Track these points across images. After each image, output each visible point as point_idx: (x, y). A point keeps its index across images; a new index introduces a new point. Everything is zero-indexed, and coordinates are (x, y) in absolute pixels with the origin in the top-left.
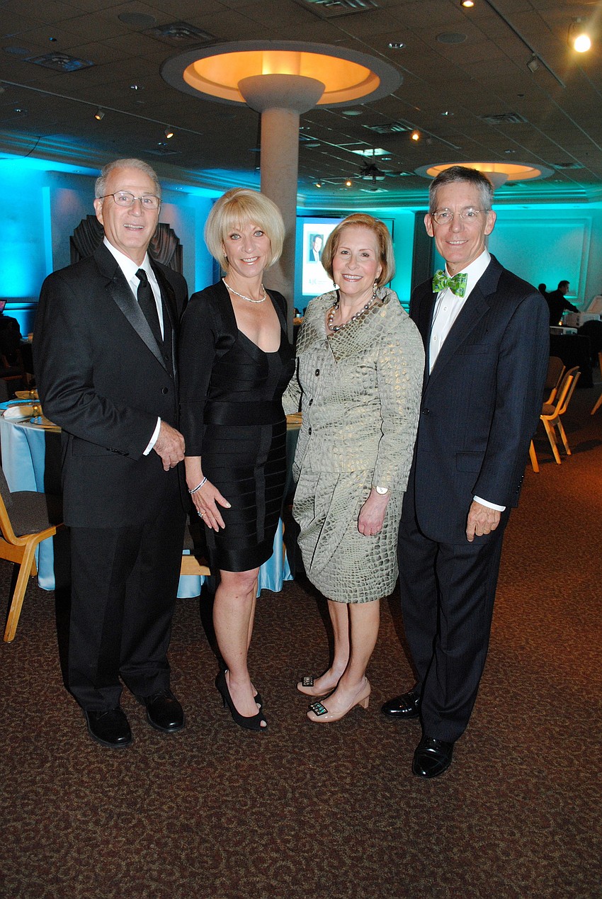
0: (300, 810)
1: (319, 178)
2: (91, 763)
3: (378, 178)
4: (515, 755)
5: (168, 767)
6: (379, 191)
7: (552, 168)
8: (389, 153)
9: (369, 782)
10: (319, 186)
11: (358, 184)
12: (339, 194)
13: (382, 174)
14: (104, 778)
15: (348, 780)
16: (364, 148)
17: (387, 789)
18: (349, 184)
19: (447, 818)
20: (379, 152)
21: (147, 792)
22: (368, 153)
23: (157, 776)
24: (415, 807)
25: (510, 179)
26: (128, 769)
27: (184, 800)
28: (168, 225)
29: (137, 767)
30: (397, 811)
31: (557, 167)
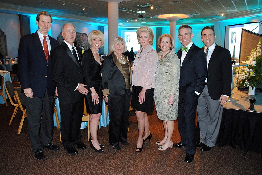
0: (102, 172)
1: (128, 19)
2: (53, 164)
4: (157, 160)
5: (72, 164)
6: (145, 22)
7: (192, 15)
8: (146, 12)
9: (120, 166)
10: (128, 21)
11: (139, 21)
12: (134, 23)
13: (144, 18)
14: (56, 167)
15: (115, 166)
16: (139, 11)
17: (124, 167)
18: (136, 21)
20: (143, 12)
21: (66, 169)
22: (140, 12)
23: (69, 166)
24: (130, 170)
25: (181, 18)
26: (62, 165)
27: (75, 170)
28: (85, 33)
29: (64, 164)
30: (125, 171)
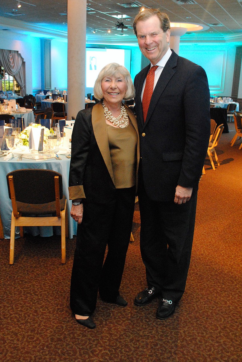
0: (110, 329)
1: (94, 28)
2: (11, 314)
3: (124, 30)
4: (202, 301)
5: (48, 314)
6: (124, 35)
7: (208, 26)
8: (129, 17)
9: (140, 315)
10: (94, 33)
11: (114, 32)
12: (105, 36)
13: (126, 28)
14: (18, 321)
15: (130, 315)
16: (117, 14)
17: (147, 318)
18: (109, 32)
19: (174, 329)
20: (125, 16)
21: (39, 325)
22: (119, 17)
23: (43, 318)
24: (160, 325)
25: (188, 31)
26: (29, 316)
27: (57, 328)
28: (17, 52)
29: (33, 315)
30: (152, 327)
31: (211, 25)
